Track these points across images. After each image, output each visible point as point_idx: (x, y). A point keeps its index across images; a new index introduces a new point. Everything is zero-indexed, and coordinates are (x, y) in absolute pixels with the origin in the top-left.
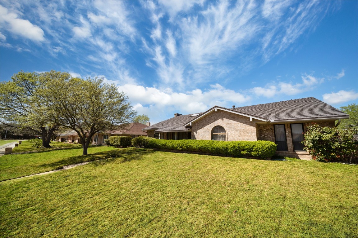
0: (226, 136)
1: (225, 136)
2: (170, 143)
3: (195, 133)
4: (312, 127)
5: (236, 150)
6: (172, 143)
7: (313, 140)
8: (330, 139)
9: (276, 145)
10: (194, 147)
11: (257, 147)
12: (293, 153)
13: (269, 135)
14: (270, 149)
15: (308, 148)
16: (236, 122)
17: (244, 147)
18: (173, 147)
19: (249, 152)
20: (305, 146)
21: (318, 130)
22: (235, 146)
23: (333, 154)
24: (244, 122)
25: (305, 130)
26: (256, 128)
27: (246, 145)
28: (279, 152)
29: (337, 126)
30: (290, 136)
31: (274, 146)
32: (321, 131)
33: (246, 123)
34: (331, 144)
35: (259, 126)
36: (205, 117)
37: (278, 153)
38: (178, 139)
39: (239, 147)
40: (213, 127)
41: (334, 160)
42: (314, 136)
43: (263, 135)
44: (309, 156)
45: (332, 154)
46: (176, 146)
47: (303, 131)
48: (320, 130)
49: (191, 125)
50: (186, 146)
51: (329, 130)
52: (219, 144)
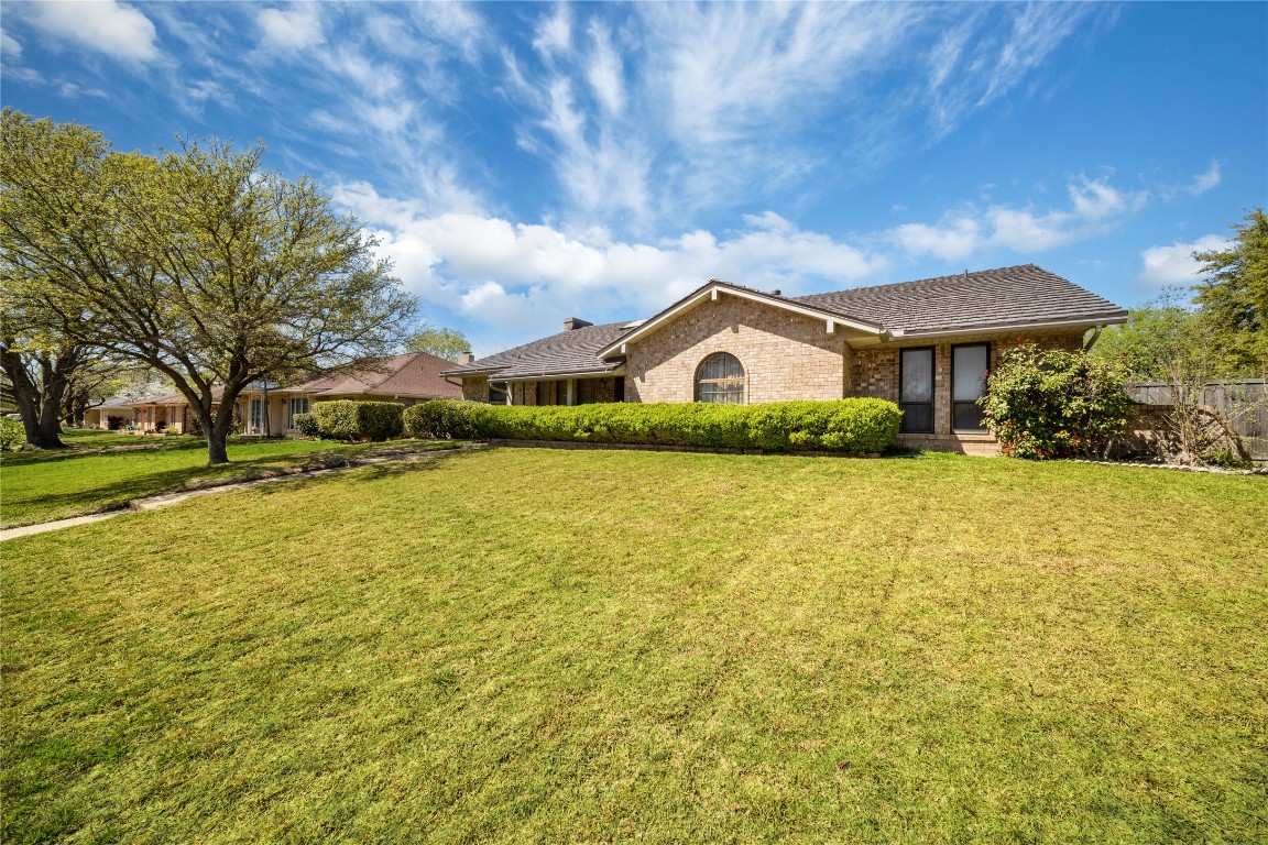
0: (746, 387)
1: (740, 388)
2: (547, 416)
3: (637, 380)
4: (1017, 352)
5: (775, 430)
6: (555, 417)
7: (1012, 392)
8: (1063, 388)
9: (900, 413)
10: (634, 428)
11: (840, 418)
12: (948, 437)
13: (882, 384)
14: (880, 424)
15: (993, 421)
16: (782, 339)
17: (800, 418)
18: (558, 429)
19: (816, 434)
20: (985, 416)
21: (1031, 362)
22: (771, 418)
23: (1063, 434)
24: (806, 337)
25: (993, 365)
26: (844, 357)
27: (809, 413)
28: (908, 436)
29: (1088, 347)
30: (948, 384)
31: (895, 415)
32: (1040, 363)
33: (813, 343)
34: (1061, 403)
35: (856, 354)
36: (675, 321)
37: (904, 440)
38: (579, 401)
39: (783, 419)
40: (702, 358)
41: (1062, 452)
42: (1018, 380)
43: (864, 385)
44: (993, 447)
45: (1058, 435)
46: (569, 425)
47: (989, 367)
48: (1036, 361)
49: (623, 351)
50: (606, 425)
51: (1064, 360)
52: (720, 412)
